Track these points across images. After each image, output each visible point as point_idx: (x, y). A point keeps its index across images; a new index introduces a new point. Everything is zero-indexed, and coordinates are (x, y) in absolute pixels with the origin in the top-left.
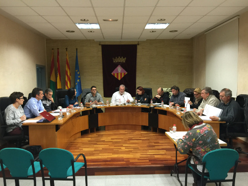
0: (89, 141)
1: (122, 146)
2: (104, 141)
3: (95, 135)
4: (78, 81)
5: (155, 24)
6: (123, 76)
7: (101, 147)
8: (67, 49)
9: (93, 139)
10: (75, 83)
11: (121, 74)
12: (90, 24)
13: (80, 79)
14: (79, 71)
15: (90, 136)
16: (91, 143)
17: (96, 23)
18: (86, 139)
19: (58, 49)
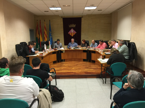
0: (57, 66)
1: (73, 68)
2: (64, 66)
3: (60, 63)
4: (51, 37)
5: (89, 7)
6: (74, 34)
7: (63, 68)
8: (44, 20)
9: (59, 65)
10: (49, 38)
11: (73, 33)
12: (56, 8)
13: (52, 36)
14: (51, 32)
15: (57, 64)
16: (58, 67)
17: (59, 7)
18: (55, 65)
19: (40, 20)
